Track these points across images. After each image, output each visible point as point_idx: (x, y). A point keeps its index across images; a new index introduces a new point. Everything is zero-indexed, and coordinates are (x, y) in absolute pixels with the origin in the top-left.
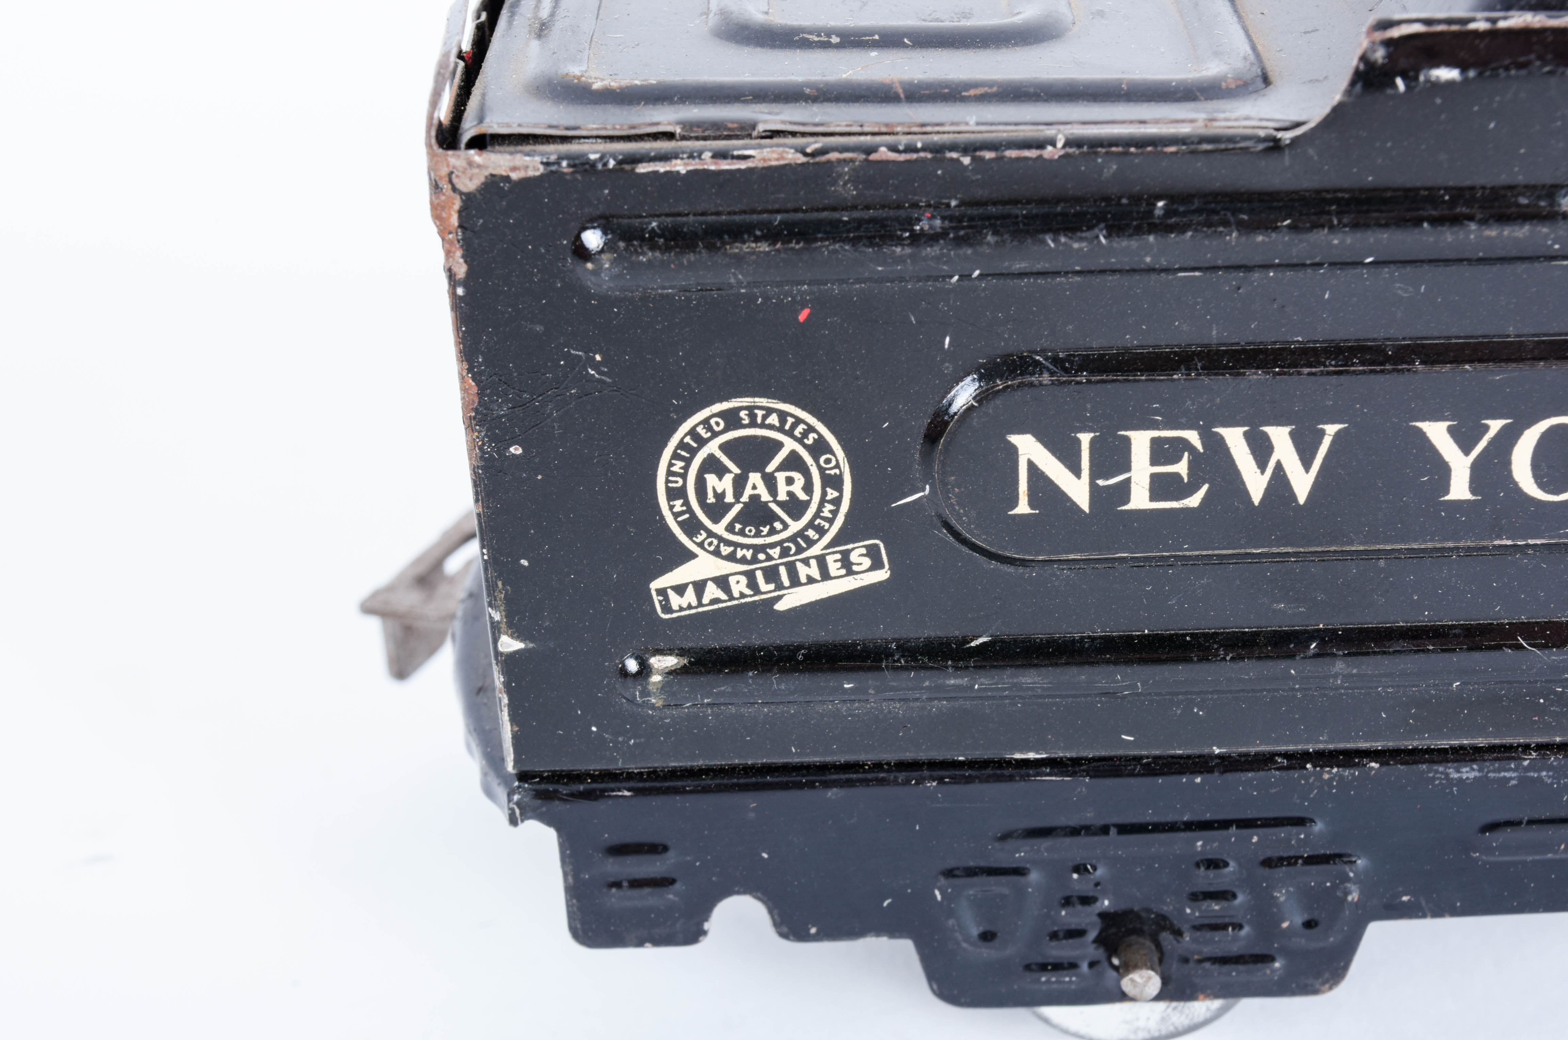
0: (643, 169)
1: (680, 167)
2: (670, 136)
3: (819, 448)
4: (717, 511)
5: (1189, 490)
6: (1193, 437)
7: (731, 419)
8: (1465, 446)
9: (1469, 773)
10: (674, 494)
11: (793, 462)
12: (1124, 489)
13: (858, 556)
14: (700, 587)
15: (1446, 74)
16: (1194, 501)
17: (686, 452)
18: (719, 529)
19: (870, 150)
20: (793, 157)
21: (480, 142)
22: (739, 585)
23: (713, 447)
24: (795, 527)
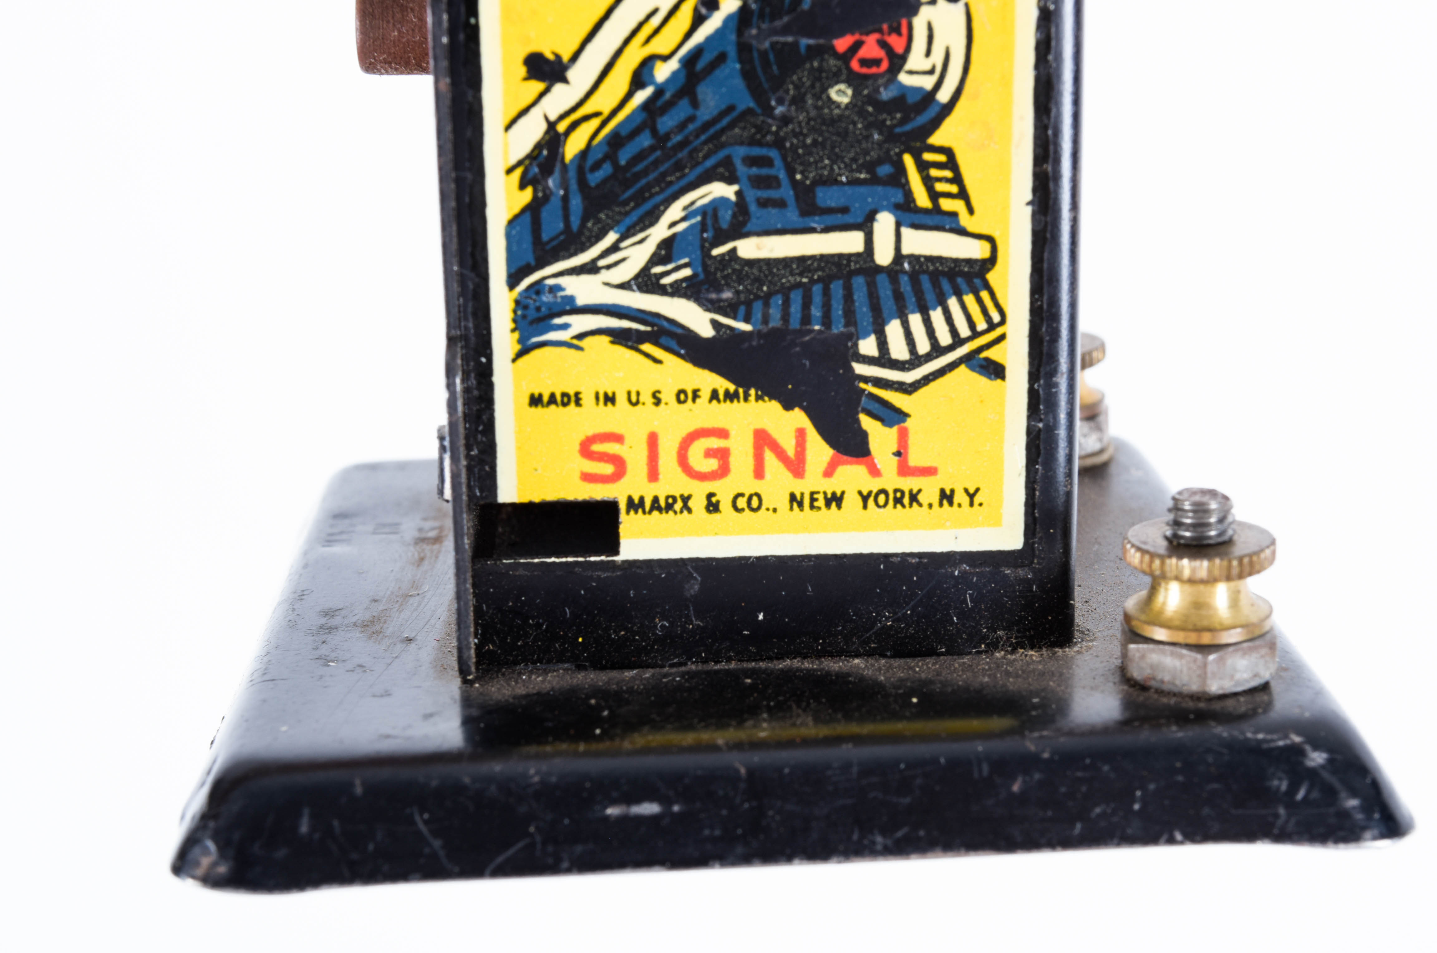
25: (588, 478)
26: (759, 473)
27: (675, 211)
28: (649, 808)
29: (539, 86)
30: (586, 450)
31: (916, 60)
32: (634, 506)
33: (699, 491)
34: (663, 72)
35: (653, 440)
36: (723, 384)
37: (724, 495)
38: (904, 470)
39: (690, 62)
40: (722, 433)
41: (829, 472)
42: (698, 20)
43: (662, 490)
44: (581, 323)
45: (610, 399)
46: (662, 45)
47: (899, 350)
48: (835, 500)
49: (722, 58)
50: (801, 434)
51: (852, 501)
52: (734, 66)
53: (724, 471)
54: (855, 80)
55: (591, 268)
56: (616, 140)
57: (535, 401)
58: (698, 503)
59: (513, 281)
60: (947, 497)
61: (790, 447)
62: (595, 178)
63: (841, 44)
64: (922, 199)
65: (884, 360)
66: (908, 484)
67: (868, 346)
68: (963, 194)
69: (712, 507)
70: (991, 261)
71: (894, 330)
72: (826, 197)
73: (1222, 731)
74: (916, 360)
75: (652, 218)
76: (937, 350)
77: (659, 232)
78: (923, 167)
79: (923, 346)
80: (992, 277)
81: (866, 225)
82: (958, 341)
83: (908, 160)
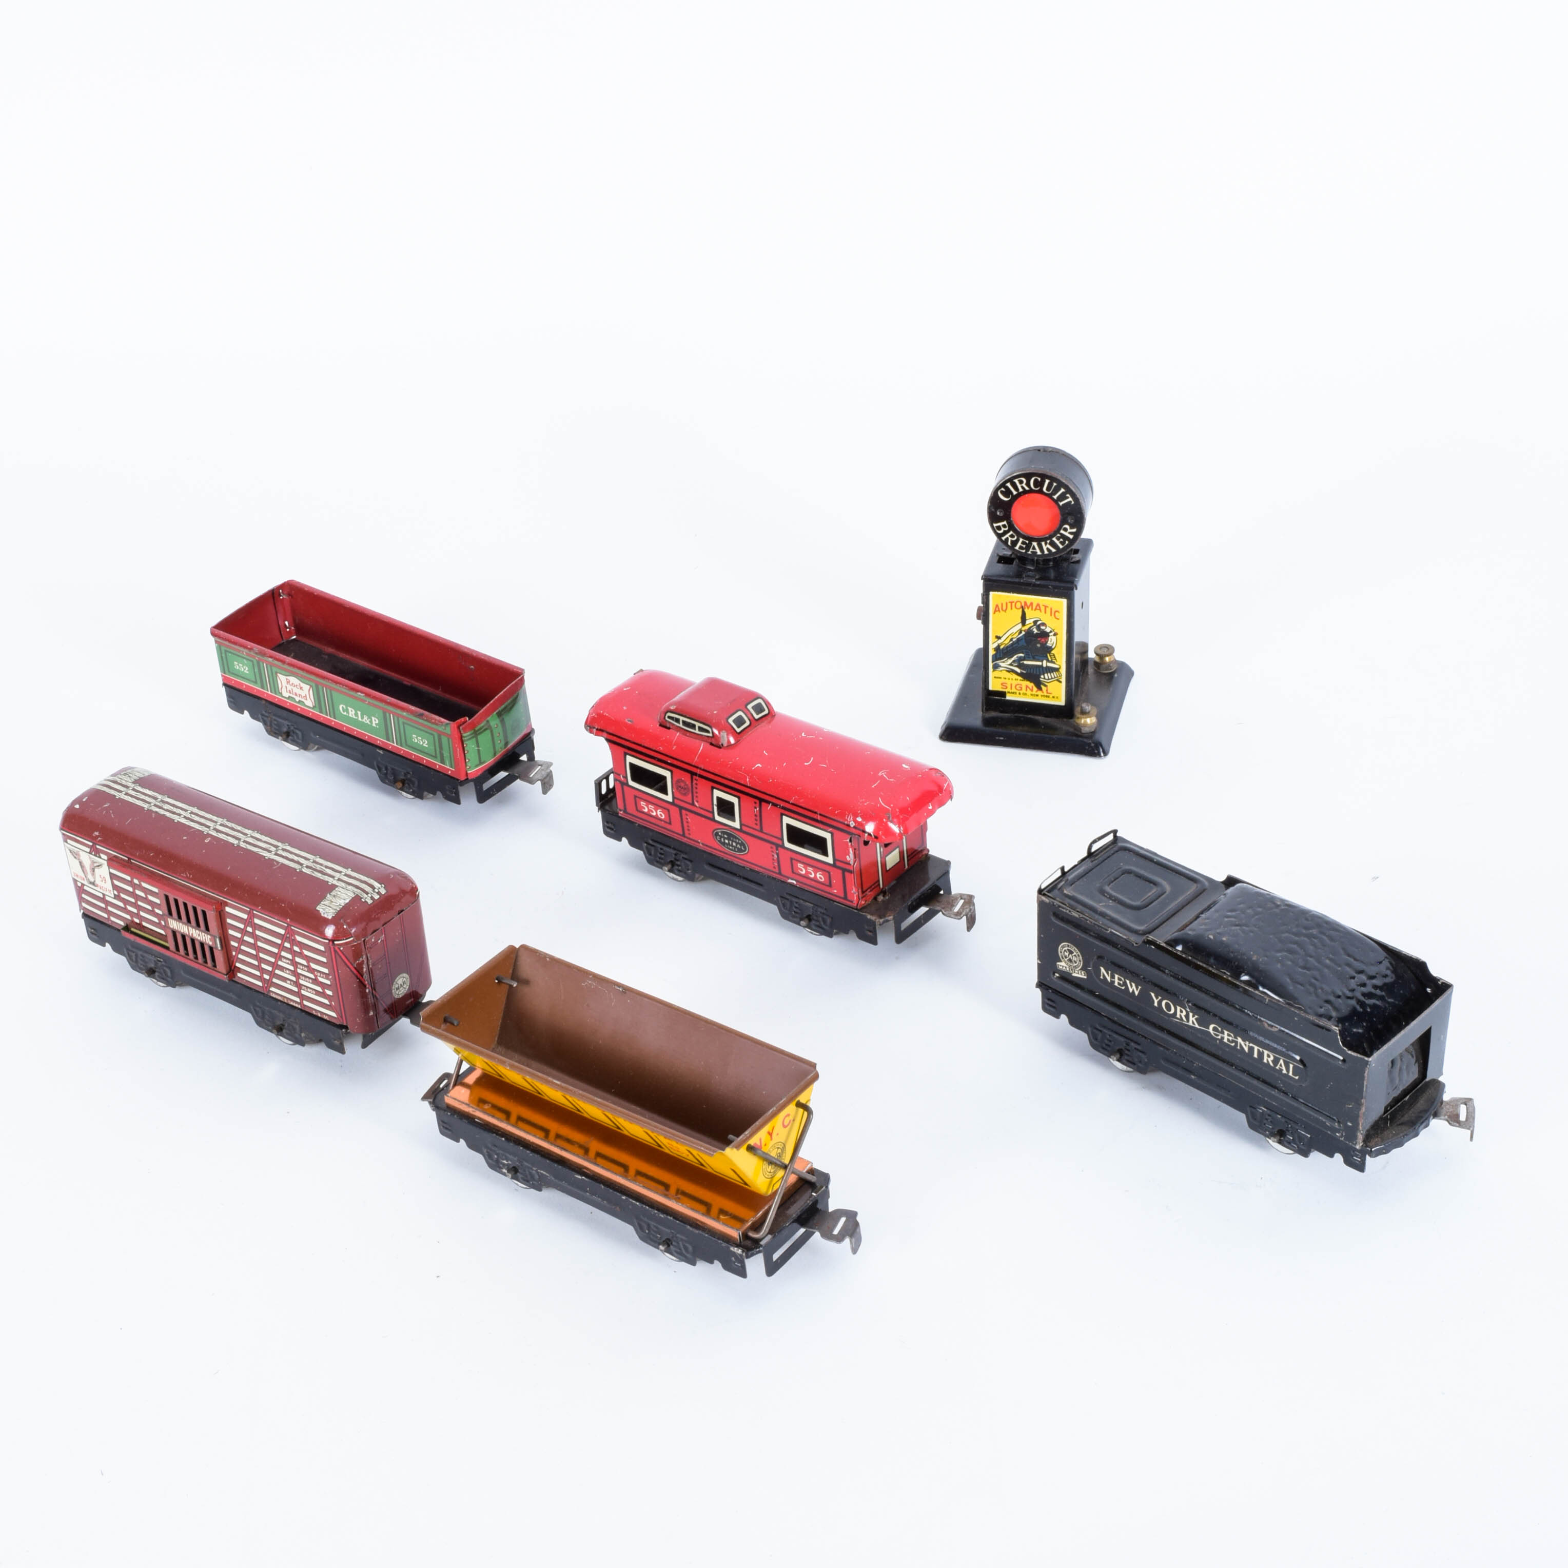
0: (1060, 909)
1: (1064, 911)
2: (1065, 905)
3: (1078, 955)
4: (1066, 957)
5: (1122, 986)
6: (1123, 979)
7: (1068, 946)
8: (1157, 998)
9: (1162, 1049)
10: (1061, 952)
11: (1075, 955)
12: (1114, 982)
13: (1083, 973)
14: (1063, 966)
15: (1153, 947)
16: (1123, 988)
17: (1063, 947)
18: (1066, 960)
19: (1087, 920)
20: (1077, 916)
21: (1044, 895)
22: (1068, 969)
23: (1066, 948)
24: (1075, 965)
25: (1002, 688)
26: (1026, 690)
27: (1015, 657)
28: (1002, 738)
29: (996, 640)
30: (1002, 684)
31: (1049, 642)
32: (1009, 692)
33: (1018, 692)
34: (1014, 640)
35: (1011, 685)
36: (1021, 679)
37: (1021, 692)
38: (1047, 693)
39: (1018, 639)
40: (1021, 685)
41: (1037, 691)
42: (1019, 634)
43: (1013, 691)
44: (1001, 669)
45: (1005, 679)
46: (1014, 636)
47: (1046, 677)
48: (1037, 695)
49: (1022, 639)
50: (1032, 687)
51: (1040, 696)
52: (1024, 640)
53: (1021, 689)
54: (1040, 644)
55: (1004, 662)
56: (1007, 647)
57: (995, 677)
58: (1018, 693)
59: (993, 662)
60: (1053, 697)
61: (1031, 687)
62: (1004, 652)
63: (1039, 639)
64: (1050, 659)
65: (1044, 678)
66: (1048, 695)
67: (1042, 676)
68: (1056, 659)
69: (1020, 694)
70: (1060, 668)
71: (1046, 675)
72: (1037, 657)
73: (1080, 739)
74: (1049, 679)
75: (1012, 657)
76: (1052, 678)
77: (1013, 659)
78: (1050, 656)
79: (1050, 677)
80: (1060, 670)
81: (1042, 661)
82: (1055, 678)
83: (1048, 655)
